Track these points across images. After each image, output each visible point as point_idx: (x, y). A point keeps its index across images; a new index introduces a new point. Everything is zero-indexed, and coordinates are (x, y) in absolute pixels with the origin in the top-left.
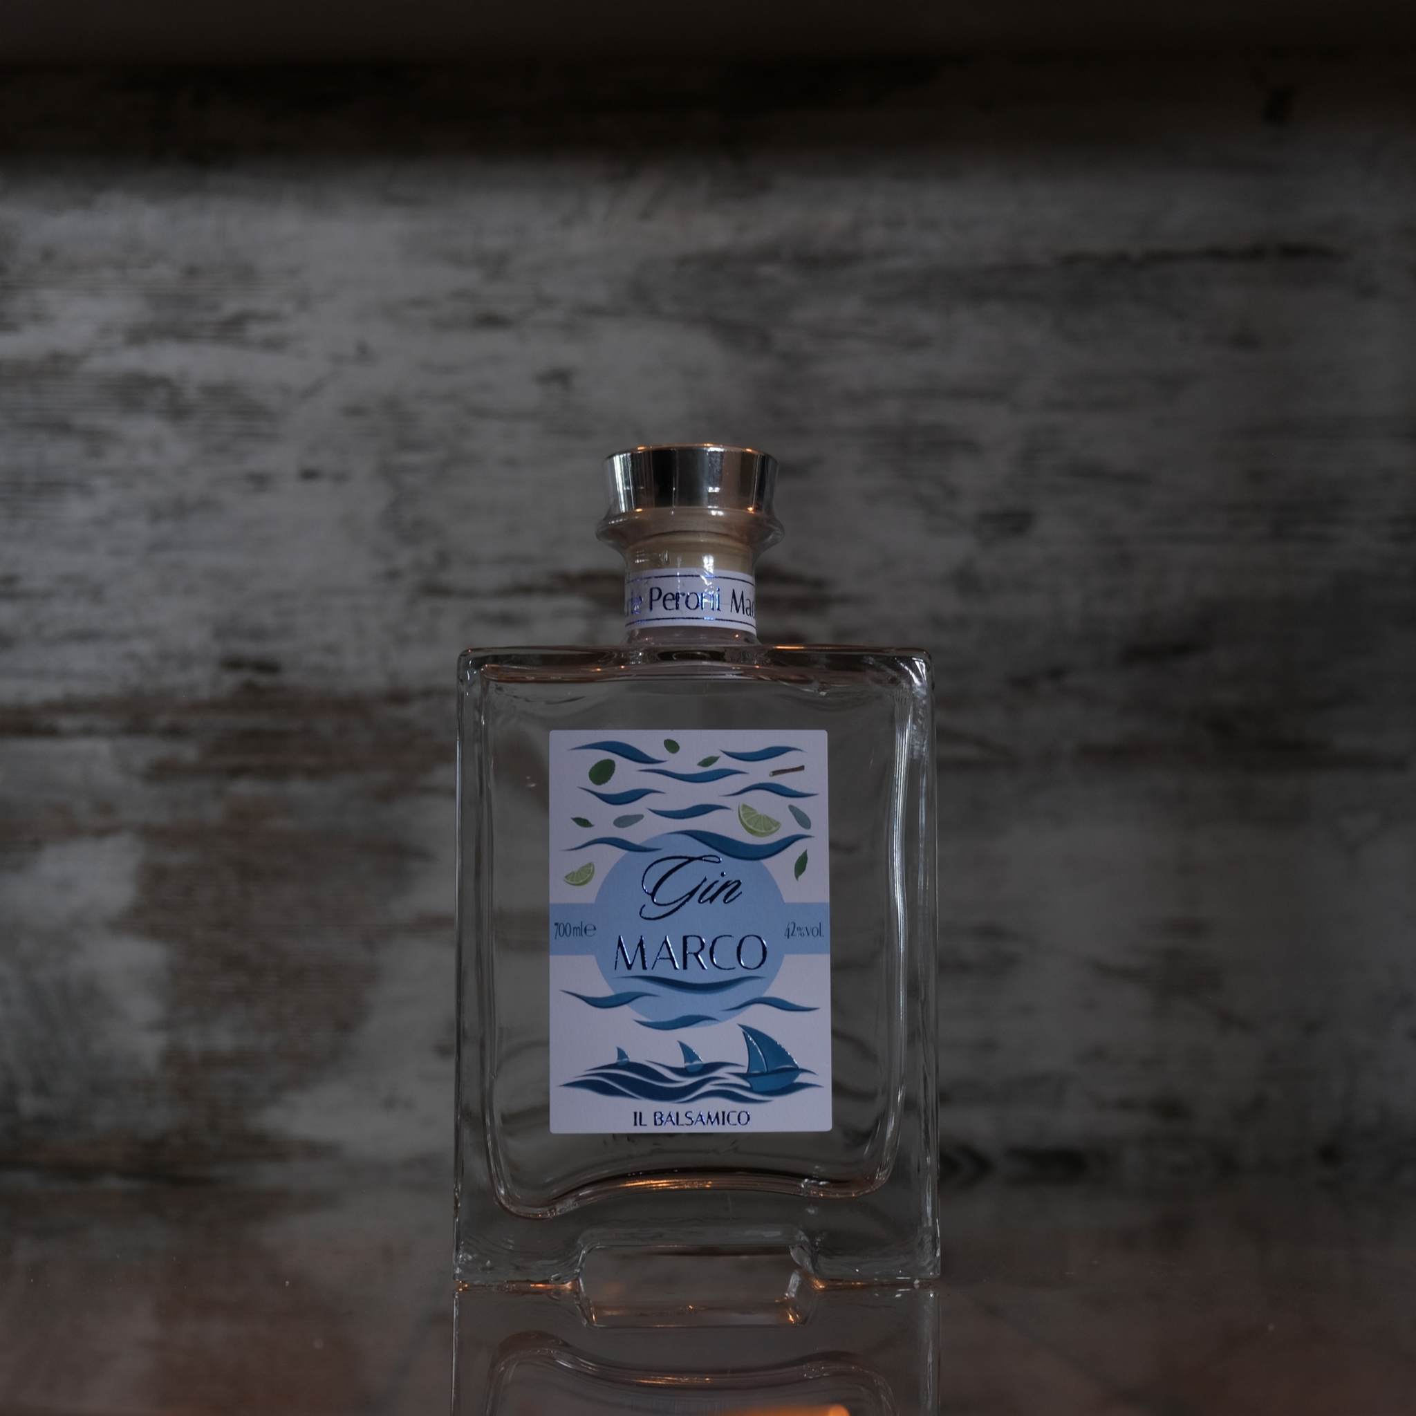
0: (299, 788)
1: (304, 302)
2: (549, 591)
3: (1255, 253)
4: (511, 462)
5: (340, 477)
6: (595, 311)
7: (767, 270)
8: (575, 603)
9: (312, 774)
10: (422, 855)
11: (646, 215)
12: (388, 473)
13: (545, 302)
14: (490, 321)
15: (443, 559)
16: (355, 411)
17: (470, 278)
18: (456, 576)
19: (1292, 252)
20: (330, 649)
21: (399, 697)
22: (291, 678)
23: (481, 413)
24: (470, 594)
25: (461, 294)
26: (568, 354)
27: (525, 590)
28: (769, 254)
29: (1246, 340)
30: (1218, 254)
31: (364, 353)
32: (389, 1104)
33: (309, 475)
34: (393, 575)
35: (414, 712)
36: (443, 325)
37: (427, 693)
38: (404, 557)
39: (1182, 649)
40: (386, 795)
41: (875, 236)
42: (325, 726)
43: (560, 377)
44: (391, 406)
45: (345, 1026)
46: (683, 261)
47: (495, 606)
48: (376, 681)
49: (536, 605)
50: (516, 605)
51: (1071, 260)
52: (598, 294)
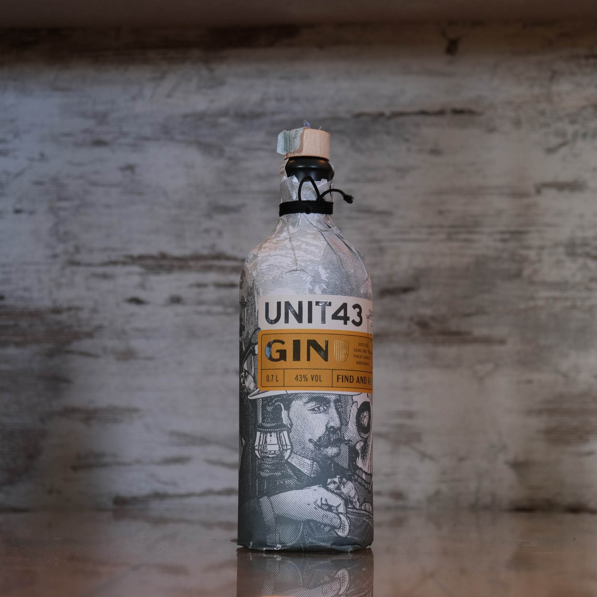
0: (11, 351)
1: (16, 135)
2: (124, 264)
3: (441, 113)
4: (108, 206)
5: (32, 213)
6: (146, 139)
7: (222, 120)
8: (136, 269)
9: (17, 345)
10: (67, 381)
11: (169, 96)
12: (53, 210)
13: (124, 134)
14: (99, 143)
15: (77, 249)
16: (38, 183)
17: (90, 123)
18: (82, 257)
19: (457, 112)
20: (26, 289)
21: (57, 311)
22: (9, 302)
23: (95, 184)
24: (89, 265)
25: (86, 131)
26: (134, 158)
27: (114, 263)
28: (224, 113)
29: (436, 152)
30: (424, 113)
31: (43, 157)
32: (50, 492)
33: (18, 211)
34: (55, 256)
35: (63, 317)
36: (77, 145)
37: (69, 309)
38: (60, 248)
39: (406, 290)
40: (50, 354)
41: (271, 105)
42: (24, 323)
43: (131, 168)
44: (55, 180)
45: (31, 457)
46: (185, 116)
47: (100, 270)
48: (47, 303)
49: (119, 270)
50: (109, 270)
51: (359, 116)
52: (148, 131)
